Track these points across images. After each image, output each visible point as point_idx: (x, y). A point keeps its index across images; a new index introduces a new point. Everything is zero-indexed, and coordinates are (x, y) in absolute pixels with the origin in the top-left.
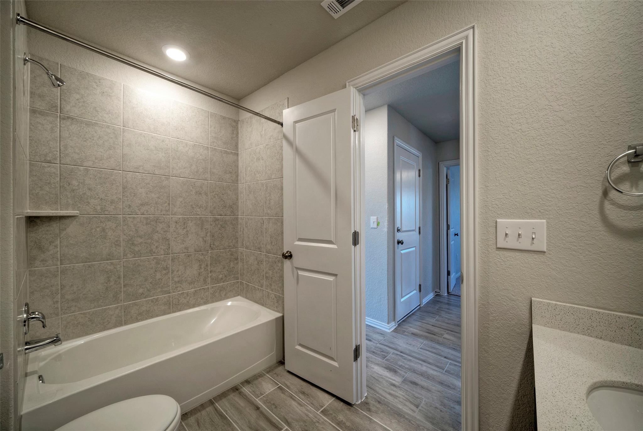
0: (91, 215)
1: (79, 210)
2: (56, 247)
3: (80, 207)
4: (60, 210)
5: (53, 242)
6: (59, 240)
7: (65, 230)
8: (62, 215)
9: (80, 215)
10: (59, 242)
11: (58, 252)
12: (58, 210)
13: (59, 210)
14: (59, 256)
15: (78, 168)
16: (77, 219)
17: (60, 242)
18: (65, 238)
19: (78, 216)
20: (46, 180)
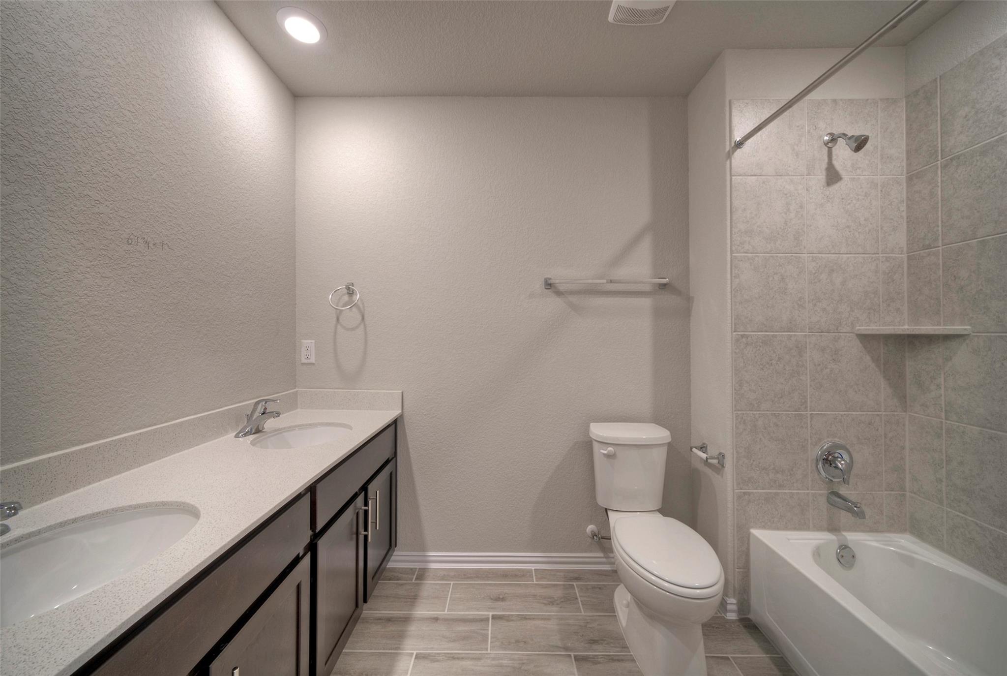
0: (992, 332)
1: (970, 325)
2: (938, 386)
3: (973, 317)
4: (944, 325)
5: (935, 379)
6: (942, 376)
7: (951, 359)
8: (946, 332)
9: (973, 332)
10: (942, 380)
11: (941, 395)
12: (940, 325)
13: (942, 324)
14: (943, 403)
15: (968, 244)
16: (967, 341)
17: (945, 381)
18: (951, 374)
19: (969, 335)
20: (926, 278)
